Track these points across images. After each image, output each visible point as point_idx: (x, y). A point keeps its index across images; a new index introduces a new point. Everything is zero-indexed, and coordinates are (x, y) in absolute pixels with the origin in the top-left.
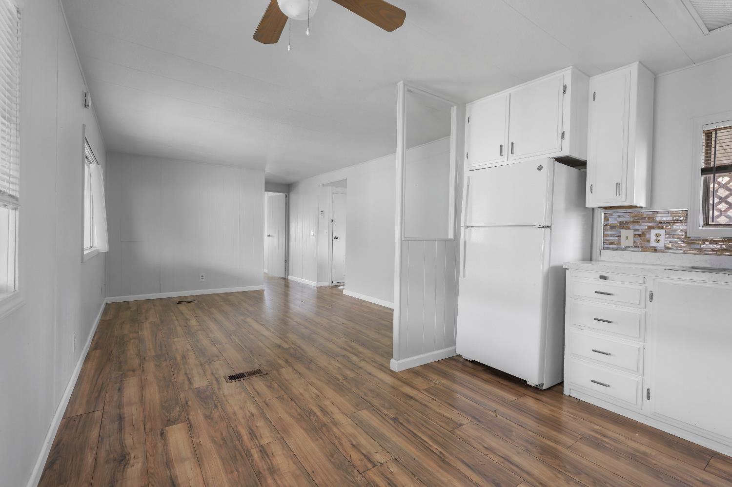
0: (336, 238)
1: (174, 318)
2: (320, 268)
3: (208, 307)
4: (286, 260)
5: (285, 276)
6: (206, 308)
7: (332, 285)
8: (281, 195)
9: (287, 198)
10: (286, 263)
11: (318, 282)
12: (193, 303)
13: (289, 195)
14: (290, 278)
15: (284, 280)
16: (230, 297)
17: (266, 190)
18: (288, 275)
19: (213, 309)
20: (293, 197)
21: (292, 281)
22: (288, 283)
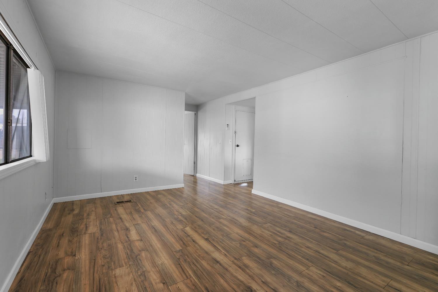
0: (238, 146)
1: (114, 226)
2: (226, 169)
3: (144, 209)
4: (194, 162)
5: (194, 174)
6: (142, 211)
7: (235, 183)
8: (192, 114)
9: (196, 115)
10: (194, 164)
11: (224, 181)
12: (129, 204)
13: (197, 114)
14: (198, 175)
15: (193, 177)
16: (159, 196)
17: (186, 110)
18: (196, 173)
19: (149, 212)
20: (200, 114)
21: (200, 178)
22: (196, 179)
